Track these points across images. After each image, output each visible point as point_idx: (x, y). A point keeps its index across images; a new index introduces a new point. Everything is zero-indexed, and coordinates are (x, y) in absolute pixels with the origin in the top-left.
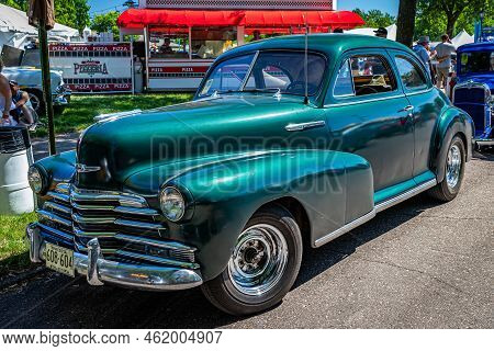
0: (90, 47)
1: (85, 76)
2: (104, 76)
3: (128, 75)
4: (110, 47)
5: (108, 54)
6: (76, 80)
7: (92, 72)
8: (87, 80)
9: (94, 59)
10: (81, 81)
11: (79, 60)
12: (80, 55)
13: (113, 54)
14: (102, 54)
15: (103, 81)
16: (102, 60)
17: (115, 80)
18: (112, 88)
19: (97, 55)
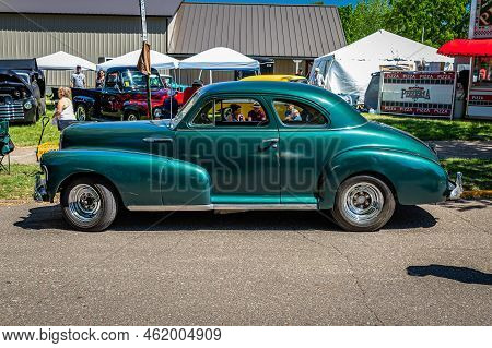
0: (417, 76)
1: (410, 100)
2: (427, 101)
3: (448, 101)
4: (435, 75)
5: (432, 82)
6: (402, 104)
7: (416, 97)
8: (411, 104)
9: (419, 86)
10: (406, 104)
11: (406, 86)
12: (408, 82)
13: (437, 82)
14: (427, 82)
15: (425, 105)
16: (426, 87)
17: (435, 106)
18: (432, 112)
19: (422, 82)
